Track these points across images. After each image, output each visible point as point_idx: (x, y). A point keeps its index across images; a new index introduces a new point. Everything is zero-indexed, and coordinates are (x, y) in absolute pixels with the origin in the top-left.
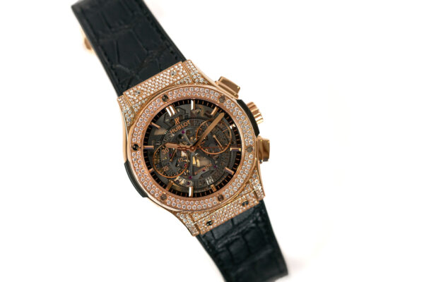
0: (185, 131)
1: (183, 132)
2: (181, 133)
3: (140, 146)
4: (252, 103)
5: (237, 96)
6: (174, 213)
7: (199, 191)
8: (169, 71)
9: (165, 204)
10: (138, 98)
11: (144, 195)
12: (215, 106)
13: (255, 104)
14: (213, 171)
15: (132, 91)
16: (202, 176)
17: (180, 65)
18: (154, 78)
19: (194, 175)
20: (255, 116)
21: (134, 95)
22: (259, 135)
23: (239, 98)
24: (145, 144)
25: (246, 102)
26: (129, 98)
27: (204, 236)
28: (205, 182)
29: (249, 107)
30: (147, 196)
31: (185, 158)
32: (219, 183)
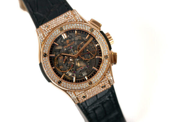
0: (72, 47)
1: (71, 48)
2: (69, 48)
3: (47, 55)
4: (108, 33)
5: (100, 29)
6: (65, 91)
7: (79, 80)
8: (64, 15)
9: (61, 86)
10: (47, 29)
11: (49, 81)
12: (88, 33)
13: (110, 33)
14: (86, 69)
15: (44, 26)
16: (80, 71)
17: (70, 12)
18: (56, 19)
19: (76, 70)
20: (109, 40)
21: (45, 28)
22: (112, 50)
23: (101, 30)
24: (50, 54)
25: (105, 32)
26: (42, 29)
27: (82, 104)
28: (82, 75)
29: (106, 35)
30: (51, 82)
31: (71, 62)
32: (89, 75)
